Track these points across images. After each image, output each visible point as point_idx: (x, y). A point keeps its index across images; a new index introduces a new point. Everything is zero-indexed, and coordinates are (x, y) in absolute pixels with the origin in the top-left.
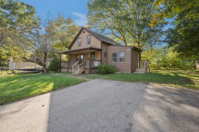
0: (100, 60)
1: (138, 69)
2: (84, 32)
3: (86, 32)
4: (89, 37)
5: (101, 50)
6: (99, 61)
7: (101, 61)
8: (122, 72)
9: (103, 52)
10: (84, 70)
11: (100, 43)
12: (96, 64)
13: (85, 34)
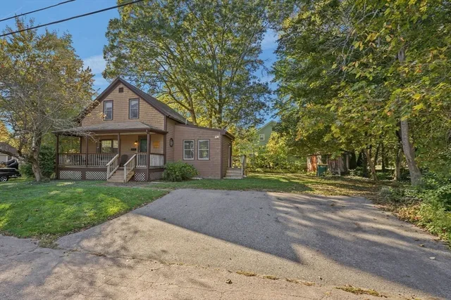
0: (162, 152)
1: (230, 171)
2: (121, 90)
3: (125, 89)
4: (134, 103)
5: (164, 133)
6: (161, 154)
7: (164, 155)
8: (205, 177)
9: (169, 137)
10: (133, 173)
11: (162, 118)
12: (156, 161)
13: (123, 94)
